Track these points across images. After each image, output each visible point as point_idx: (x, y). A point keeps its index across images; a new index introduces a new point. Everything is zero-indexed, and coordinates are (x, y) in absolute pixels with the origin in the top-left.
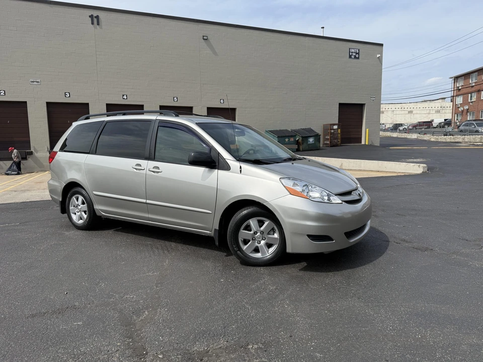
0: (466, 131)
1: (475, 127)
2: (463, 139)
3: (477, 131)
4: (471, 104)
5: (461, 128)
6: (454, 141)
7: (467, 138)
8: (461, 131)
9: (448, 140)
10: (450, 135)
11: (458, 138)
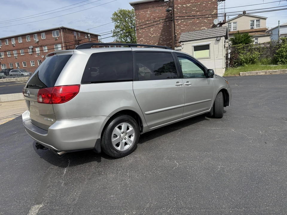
0: (15, 75)
1: (20, 72)
2: (16, 80)
3: (22, 75)
4: (2, 59)
5: (10, 73)
6: (9, 81)
7: (19, 79)
8: (11, 75)
9: (5, 81)
10: (4, 78)
11: (12, 79)
